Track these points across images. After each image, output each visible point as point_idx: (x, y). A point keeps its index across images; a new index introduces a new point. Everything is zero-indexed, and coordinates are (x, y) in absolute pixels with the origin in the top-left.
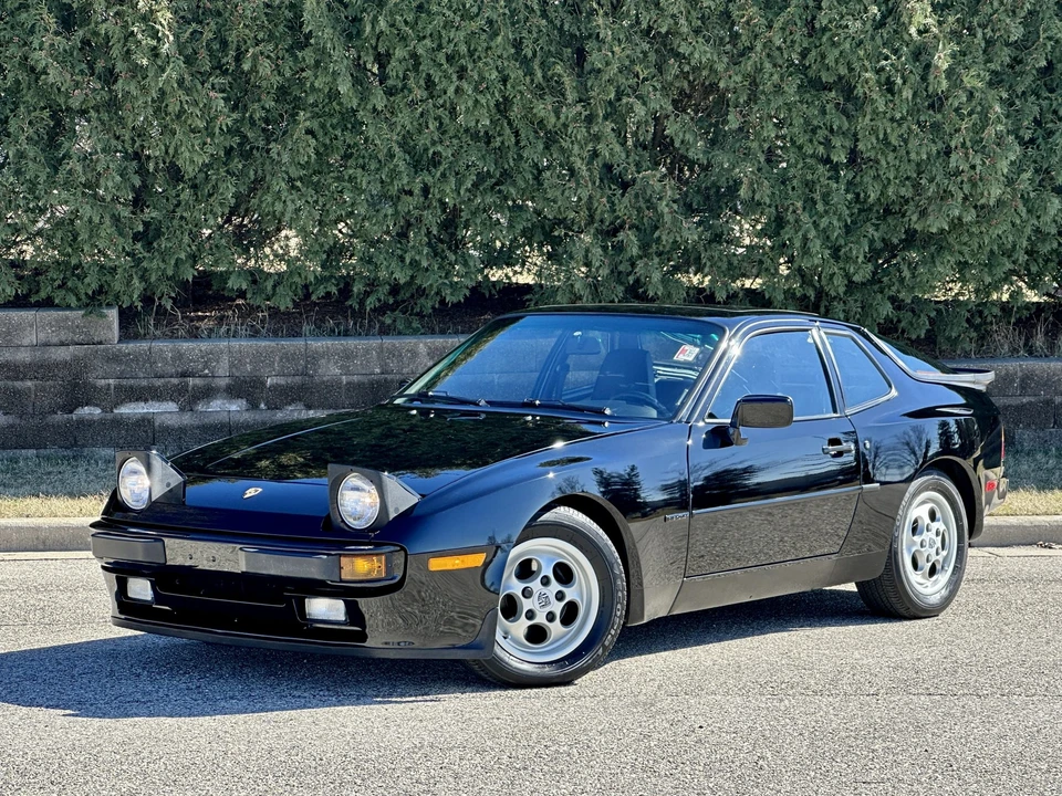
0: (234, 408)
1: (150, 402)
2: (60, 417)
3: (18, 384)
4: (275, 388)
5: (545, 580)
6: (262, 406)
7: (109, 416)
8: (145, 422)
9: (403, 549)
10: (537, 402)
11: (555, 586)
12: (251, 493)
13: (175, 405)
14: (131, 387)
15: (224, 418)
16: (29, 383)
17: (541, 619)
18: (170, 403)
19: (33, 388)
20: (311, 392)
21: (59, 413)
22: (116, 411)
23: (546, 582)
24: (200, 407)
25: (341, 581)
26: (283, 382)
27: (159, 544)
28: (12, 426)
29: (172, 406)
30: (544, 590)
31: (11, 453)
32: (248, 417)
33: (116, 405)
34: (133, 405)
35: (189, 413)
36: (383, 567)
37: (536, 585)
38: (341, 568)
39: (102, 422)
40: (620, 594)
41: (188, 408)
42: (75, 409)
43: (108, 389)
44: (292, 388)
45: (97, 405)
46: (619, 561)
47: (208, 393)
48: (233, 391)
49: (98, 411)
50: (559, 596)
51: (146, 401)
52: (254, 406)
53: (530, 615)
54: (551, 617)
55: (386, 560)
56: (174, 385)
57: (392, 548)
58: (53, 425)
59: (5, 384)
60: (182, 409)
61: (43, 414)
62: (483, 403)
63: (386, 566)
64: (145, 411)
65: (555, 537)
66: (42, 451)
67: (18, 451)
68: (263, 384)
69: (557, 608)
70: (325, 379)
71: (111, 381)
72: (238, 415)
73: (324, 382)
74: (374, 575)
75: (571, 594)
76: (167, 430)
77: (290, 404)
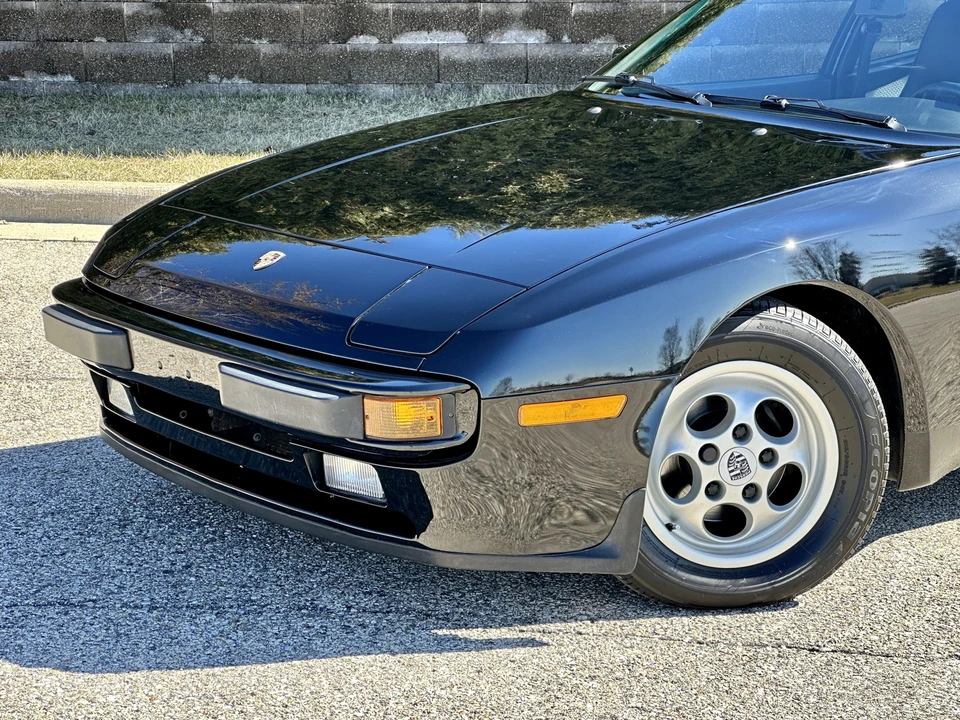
0: (531, 40)
1: (434, 31)
2: (332, 47)
3: (285, 7)
4: (580, 17)
5: (740, 433)
6: (565, 38)
7: (387, 47)
8: (428, 55)
9: (473, 387)
10: (784, 102)
11: (759, 442)
12: (267, 260)
13: (462, 36)
14: (413, 13)
15: (519, 51)
16: (297, 6)
17: (733, 496)
18: (457, 33)
19: (302, 12)
20: (624, 23)
21: (331, 42)
22: (394, 41)
23: (742, 434)
24: (493, 39)
25: (366, 439)
26: (591, 10)
27: (120, 339)
28: (279, 56)
29: (459, 37)
30: (739, 448)
31: (278, 88)
32: (549, 51)
33: (396, 34)
34: (414, 35)
35: (480, 46)
36: (437, 419)
37: (724, 441)
38: (364, 417)
39: (379, 54)
40: (876, 453)
41: (478, 39)
42: (348, 38)
43: (387, 15)
44: (602, 17)
45: (373, 34)
46: (877, 396)
47: (501, 22)
48: (531, 21)
49: (374, 41)
50: (766, 458)
51: (429, 30)
52: (555, 38)
53: (715, 490)
54: (751, 493)
55: (443, 406)
56: (462, 12)
57: (453, 388)
58: (325, 57)
59: (271, 7)
60: (471, 41)
61: (313, 44)
62: (701, 99)
63: (443, 415)
64: (429, 42)
65: (759, 360)
66: (313, 86)
67: (285, 86)
68: (567, 12)
69: (763, 477)
70: (641, 7)
71: (390, 6)
72: (537, 49)
73: (639, 10)
74: (424, 432)
75: (788, 453)
76: (453, 65)
77: (599, 37)
